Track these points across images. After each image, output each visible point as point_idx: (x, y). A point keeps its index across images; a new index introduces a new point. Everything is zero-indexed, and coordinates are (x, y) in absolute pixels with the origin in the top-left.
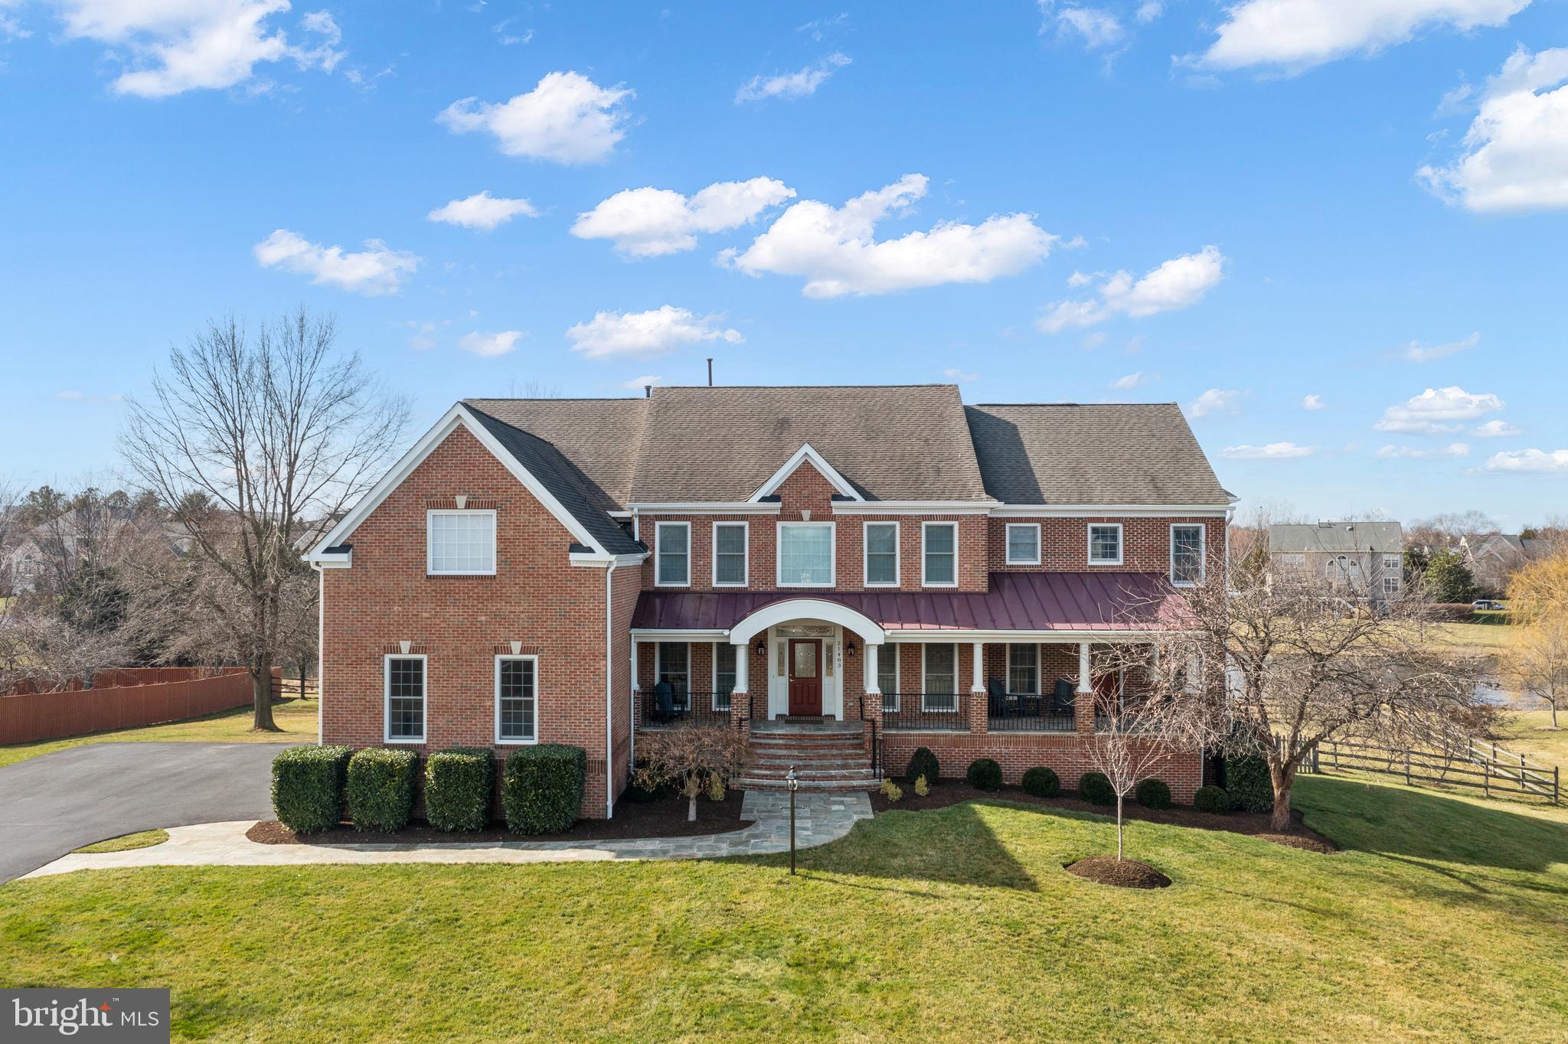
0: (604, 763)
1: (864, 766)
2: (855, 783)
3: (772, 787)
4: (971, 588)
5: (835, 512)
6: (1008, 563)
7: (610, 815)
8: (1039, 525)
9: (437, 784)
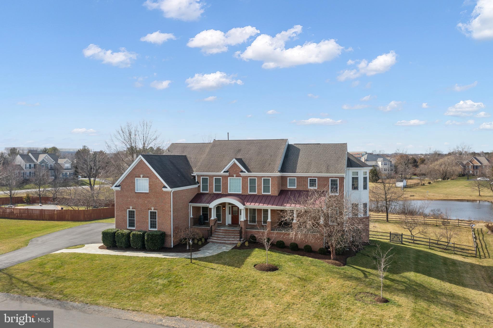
0: (171, 235)
4: (274, 195)
5: (241, 175)
6: (288, 187)
7: (172, 247)
8: (296, 178)
9: (133, 238)
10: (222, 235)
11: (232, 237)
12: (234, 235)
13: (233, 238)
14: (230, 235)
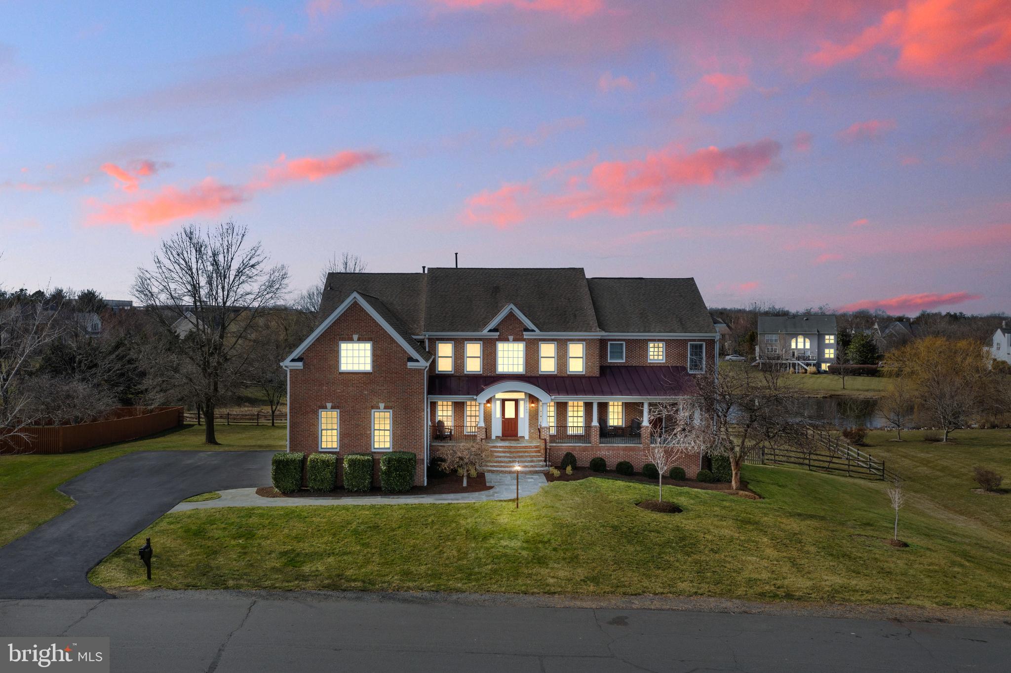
0: (423, 460)
1: (541, 461)
2: (537, 469)
3: (498, 471)
4: (591, 375)
5: (525, 337)
6: (609, 361)
7: (426, 484)
8: (624, 343)
9: (350, 469)
10: (505, 457)
11: (529, 459)
12: (530, 456)
13: (532, 461)
14: (522, 457)
